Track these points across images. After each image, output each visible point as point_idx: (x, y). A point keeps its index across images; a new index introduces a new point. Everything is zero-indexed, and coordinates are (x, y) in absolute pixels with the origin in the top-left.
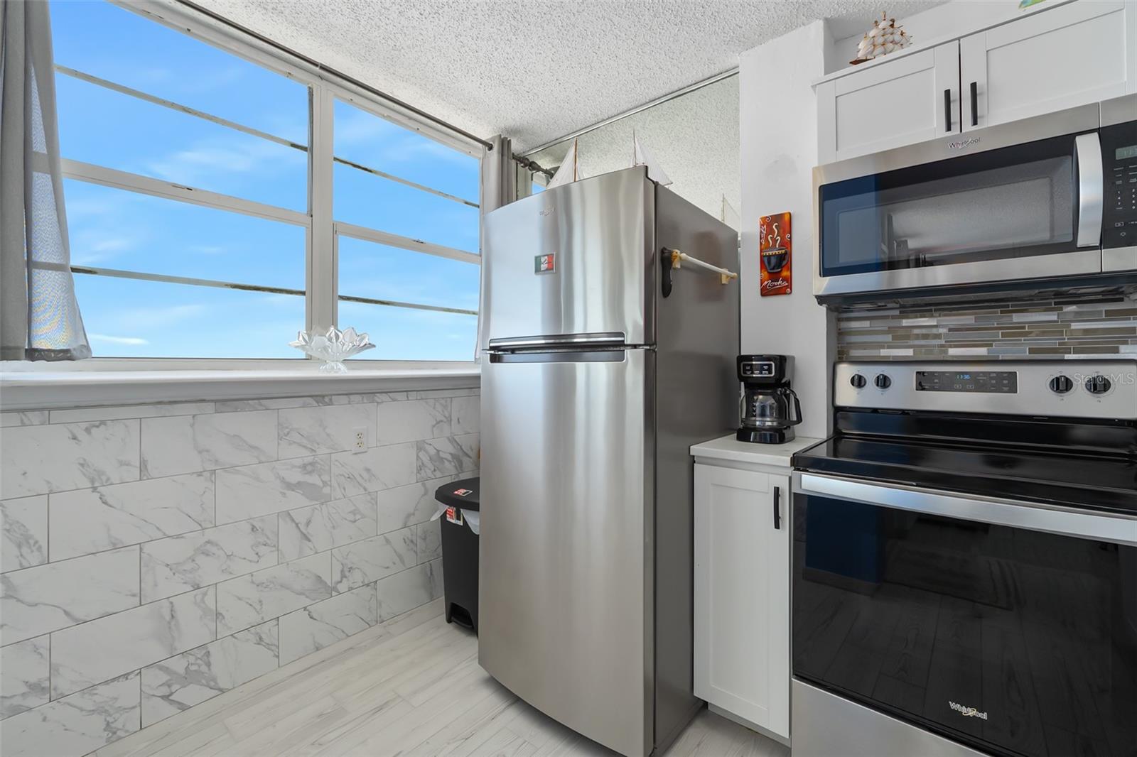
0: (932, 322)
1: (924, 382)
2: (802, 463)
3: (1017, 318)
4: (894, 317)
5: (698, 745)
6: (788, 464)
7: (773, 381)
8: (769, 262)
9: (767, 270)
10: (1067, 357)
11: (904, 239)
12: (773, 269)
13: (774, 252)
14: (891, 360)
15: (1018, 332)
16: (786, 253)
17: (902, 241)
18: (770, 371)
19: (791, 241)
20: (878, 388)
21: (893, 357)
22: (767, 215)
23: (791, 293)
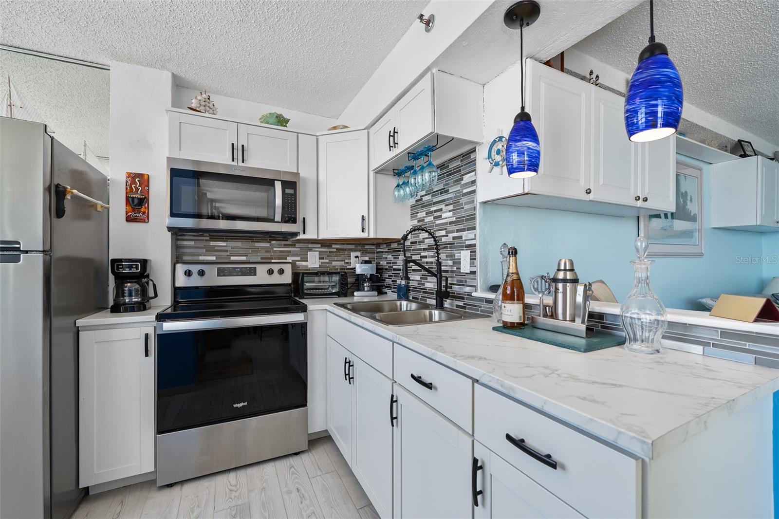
0: (224, 244)
1: (221, 273)
2: (162, 317)
3: (257, 244)
4: (206, 240)
5: (86, 516)
6: (154, 319)
7: (139, 275)
8: (133, 201)
9: (131, 205)
10: (273, 261)
11: (205, 192)
12: (135, 206)
13: (137, 196)
14: (205, 262)
15: (256, 250)
16: (145, 198)
17: (204, 193)
18: (137, 268)
19: (148, 192)
20: (199, 276)
21: (206, 260)
22: (132, 172)
23: (148, 222)
